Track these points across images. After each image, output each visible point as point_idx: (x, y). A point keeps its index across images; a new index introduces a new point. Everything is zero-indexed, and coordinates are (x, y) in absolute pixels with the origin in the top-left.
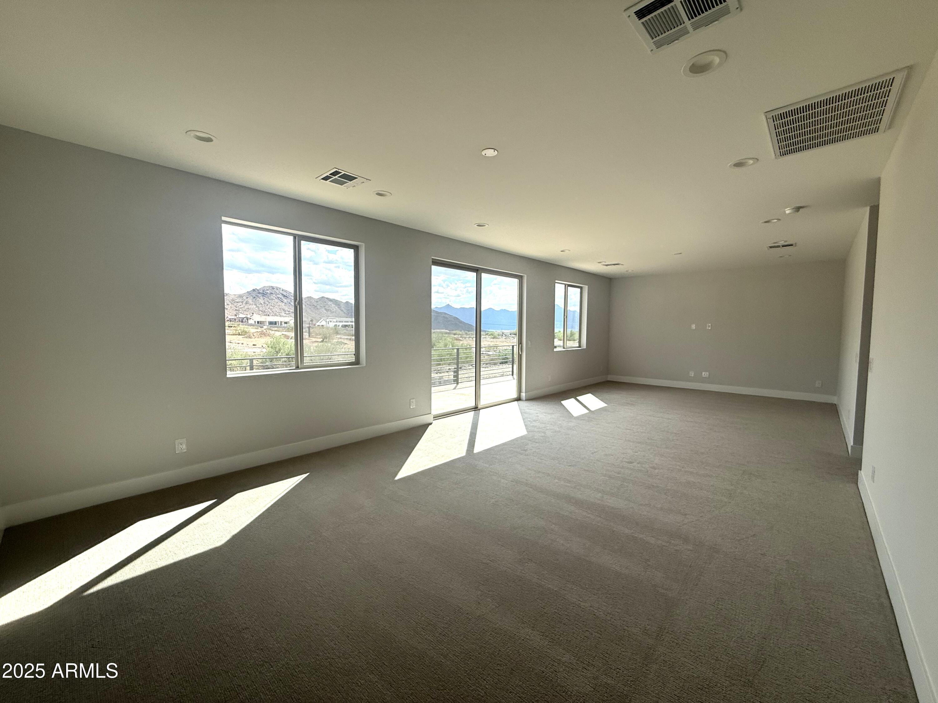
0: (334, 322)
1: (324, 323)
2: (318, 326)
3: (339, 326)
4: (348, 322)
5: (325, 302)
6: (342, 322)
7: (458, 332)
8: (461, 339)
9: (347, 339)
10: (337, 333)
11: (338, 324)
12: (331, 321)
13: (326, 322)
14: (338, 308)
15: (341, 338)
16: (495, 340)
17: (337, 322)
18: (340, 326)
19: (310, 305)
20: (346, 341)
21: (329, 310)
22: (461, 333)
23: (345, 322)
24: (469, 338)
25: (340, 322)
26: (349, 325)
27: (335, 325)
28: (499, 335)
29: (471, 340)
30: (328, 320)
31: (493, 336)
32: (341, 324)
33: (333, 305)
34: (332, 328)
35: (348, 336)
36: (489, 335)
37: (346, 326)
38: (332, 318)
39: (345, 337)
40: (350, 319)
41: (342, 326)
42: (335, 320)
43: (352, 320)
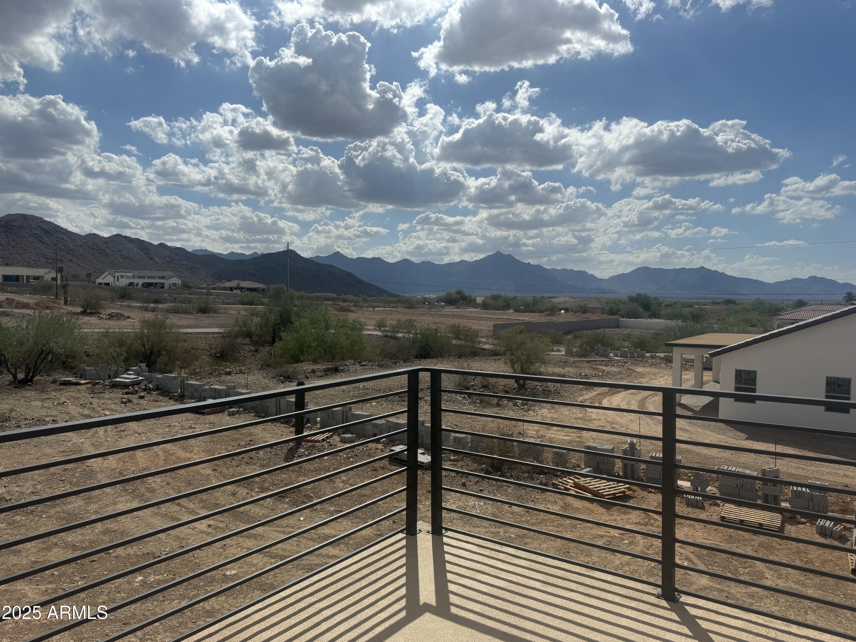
0: (128, 277)
1: (109, 279)
2: (99, 284)
3: (137, 285)
4: (154, 278)
5: (122, 244)
6: (144, 277)
7: (351, 297)
8: (353, 308)
9: (140, 308)
11: (136, 281)
12: (122, 277)
13: (114, 277)
14: (145, 254)
16: (411, 311)
17: (134, 277)
18: (140, 286)
19: (93, 249)
21: (127, 258)
22: (355, 298)
23: (150, 277)
24: (368, 307)
25: (139, 277)
26: (156, 284)
27: (131, 284)
28: (418, 303)
29: (370, 311)
30: (117, 274)
31: (408, 305)
32: (141, 282)
33: (135, 249)
34: (125, 288)
35: (145, 302)
36: (403, 303)
37: (149, 285)
38: (125, 270)
39: (138, 304)
40: (160, 274)
41: (143, 285)
42: (131, 274)
43: (162, 275)
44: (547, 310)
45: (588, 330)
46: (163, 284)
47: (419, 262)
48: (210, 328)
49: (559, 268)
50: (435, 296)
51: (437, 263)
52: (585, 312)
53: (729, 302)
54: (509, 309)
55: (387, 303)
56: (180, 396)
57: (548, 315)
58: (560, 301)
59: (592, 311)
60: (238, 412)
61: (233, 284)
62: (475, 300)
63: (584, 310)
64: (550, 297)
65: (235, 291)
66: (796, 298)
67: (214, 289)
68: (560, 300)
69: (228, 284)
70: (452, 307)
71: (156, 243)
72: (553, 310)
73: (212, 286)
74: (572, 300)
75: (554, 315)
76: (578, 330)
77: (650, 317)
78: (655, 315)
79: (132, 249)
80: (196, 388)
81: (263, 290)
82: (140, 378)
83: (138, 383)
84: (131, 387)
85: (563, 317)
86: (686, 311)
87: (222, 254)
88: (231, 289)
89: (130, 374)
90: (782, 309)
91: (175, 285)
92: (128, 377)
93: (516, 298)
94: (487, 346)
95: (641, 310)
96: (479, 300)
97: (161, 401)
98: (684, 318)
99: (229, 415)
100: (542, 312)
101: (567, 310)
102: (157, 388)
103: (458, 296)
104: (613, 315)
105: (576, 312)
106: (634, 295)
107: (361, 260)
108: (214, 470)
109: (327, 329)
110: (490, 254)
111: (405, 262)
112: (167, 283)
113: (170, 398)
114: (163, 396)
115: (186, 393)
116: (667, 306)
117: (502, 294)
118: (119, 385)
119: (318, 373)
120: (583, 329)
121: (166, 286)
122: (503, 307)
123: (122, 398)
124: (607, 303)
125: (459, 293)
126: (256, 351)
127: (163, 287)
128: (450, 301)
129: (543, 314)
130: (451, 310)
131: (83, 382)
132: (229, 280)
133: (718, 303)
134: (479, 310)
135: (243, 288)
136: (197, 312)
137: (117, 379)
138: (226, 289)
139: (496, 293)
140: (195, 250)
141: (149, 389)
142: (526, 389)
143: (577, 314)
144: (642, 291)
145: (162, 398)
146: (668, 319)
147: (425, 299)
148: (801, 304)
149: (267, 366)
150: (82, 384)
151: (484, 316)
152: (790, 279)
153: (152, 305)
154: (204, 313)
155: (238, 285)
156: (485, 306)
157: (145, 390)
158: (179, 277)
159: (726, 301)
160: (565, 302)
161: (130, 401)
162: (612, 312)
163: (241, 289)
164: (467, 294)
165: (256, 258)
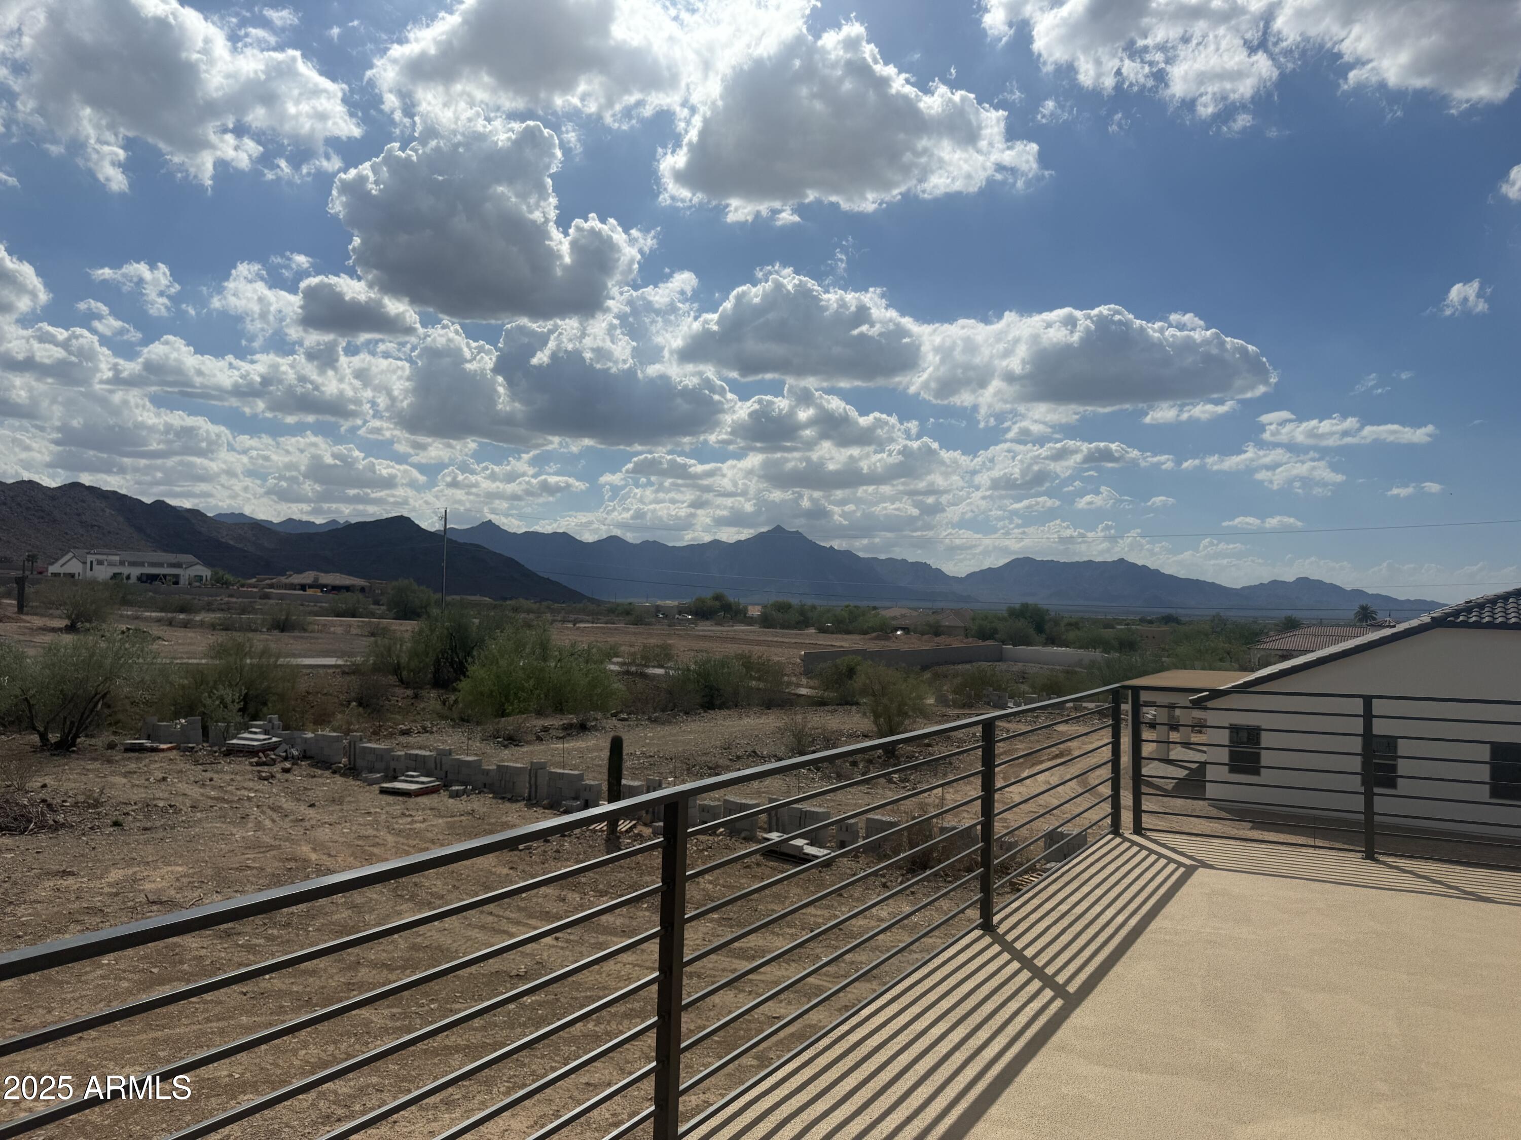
0: (111, 564)
1: (74, 567)
3: (128, 577)
4: (161, 565)
6: (142, 564)
9: (159, 620)
10: (125, 602)
11: (125, 570)
12: (100, 563)
13: (85, 563)
15: (137, 618)
16: (641, 629)
17: (122, 563)
18: (133, 579)
20: (155, 631)
21: (92, 527)
23: (153, 565)
25: (133, 564)
26: (165, 576)
27: (115, 576)
28: (647, 615)
30: (90, 558)
31: (631, 618)
32: (135, 572)
33: (108, 511)
34: (105, 584)
35: (162, 610)
36: (619, 615)
37: (152, 578)
38: (106, 551)
39: (154, 614)
40: (171, 558)
41: (140, 578)
42: (117, 558)
43: (174, 561)
44: (874, 630)
45: (954, 664)
46: (177, 576)
47: (638, 542)
48: (313, 657)
49: (883, 557)
50: (676, 603)
51: (670, 544)
52: (937, 634)
53: (1168, 619)
54: (807, 627)
55: (595, 616)
56: (350, 769)
57: (876, 638)
58: (893, 615)
59: (950, 631)
60: (464, 792)
61: (307, 577)
62: (745, 611)
63: (936, 631)
64: (875, 608)
65: (310, 592)
66: (1283, 614)
67: (271, 586)
68: (893, 612)
69: (297, 579)
70: (708, 623)
71: (148, 500)
72: (885, 630)
73: (268, 582)
74: (915, 614)
75: (887, 639)
76: (938, 664)
77: (1045, 644)
78: (1052, 641)
79: (103, 510)
80: (380, 755)
81: (362, 589)
82: (274, 739)
83: (273, 747)
84: (261, 754)
85: (901, 641)
86: (1108, 633)
87: (271, 522)
88: (303, 587)
89: (255, 733)
90: (1261, 633)
91: (199, 578)
92: (254, 737)
93: (814, 607)
94: (803, 691)
95: (1032, 631)
96: (755, 611)
97: (321, 776)
98: (1105, 646)
99: (451, 797)
100: (865, 633)
101: (906, 630)
102: (305, 756)
103: (717, 603)
104: (984, 639)
105: (923, 634)
106: (1017, 606)
107: (532, 537)
108: (512, 868)
109: (545, 659)
110: (764, 529)
111: (613, 542)
112: (186, 575)
113: (334, 772)
114: (318, 768)
115: (360, 763)
116: (1069, 624)
117: (795, 601)
118: (241, 751)
119: (553, 733)
120: (946, 663)
121: (183, 581)
122: (797, 623)
123: (259, 772)
124: (973, 619)
125: (718, 598)
126: (416, 696)
127: (176, 583)
128: (702, 612)
129: (867, 637)
130: (706, 627)
131: (163, 746)
132: (300, 572)
133: (1151, 622)
134: (755, 628)
135: (325, 586)
136: (269, 630)
137: (235, 741)
138: (292, 587)
139: (782, 599)
140: (220, 515)
141: (293, 757)
142: (897, 758)
143: (926, 637)
144: (1031, 600)
145: (320, 772)
146: (1080, 648)
147: (658, 609)
148: (1291, 625)
149: (462, 720)
150: (163, 750)
151: (770, 639)
152: (1266, 581)
153: (182, 616)
154: (282, 631)
155: (316, 579)
156: (766, 621)
157: (286, 759)
158: (207, 564)
159: (1163, 618)
160: (903, 616)
161: (273, 777)
162: (984, 634)
163: (321, 587)
164: (731, 600)
165: (337, 529)
